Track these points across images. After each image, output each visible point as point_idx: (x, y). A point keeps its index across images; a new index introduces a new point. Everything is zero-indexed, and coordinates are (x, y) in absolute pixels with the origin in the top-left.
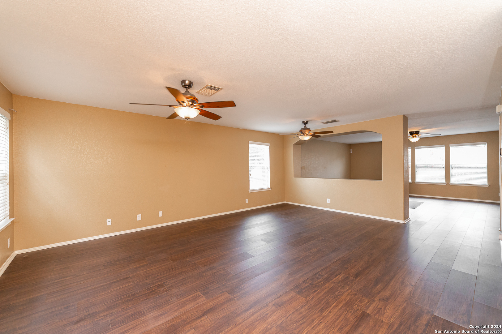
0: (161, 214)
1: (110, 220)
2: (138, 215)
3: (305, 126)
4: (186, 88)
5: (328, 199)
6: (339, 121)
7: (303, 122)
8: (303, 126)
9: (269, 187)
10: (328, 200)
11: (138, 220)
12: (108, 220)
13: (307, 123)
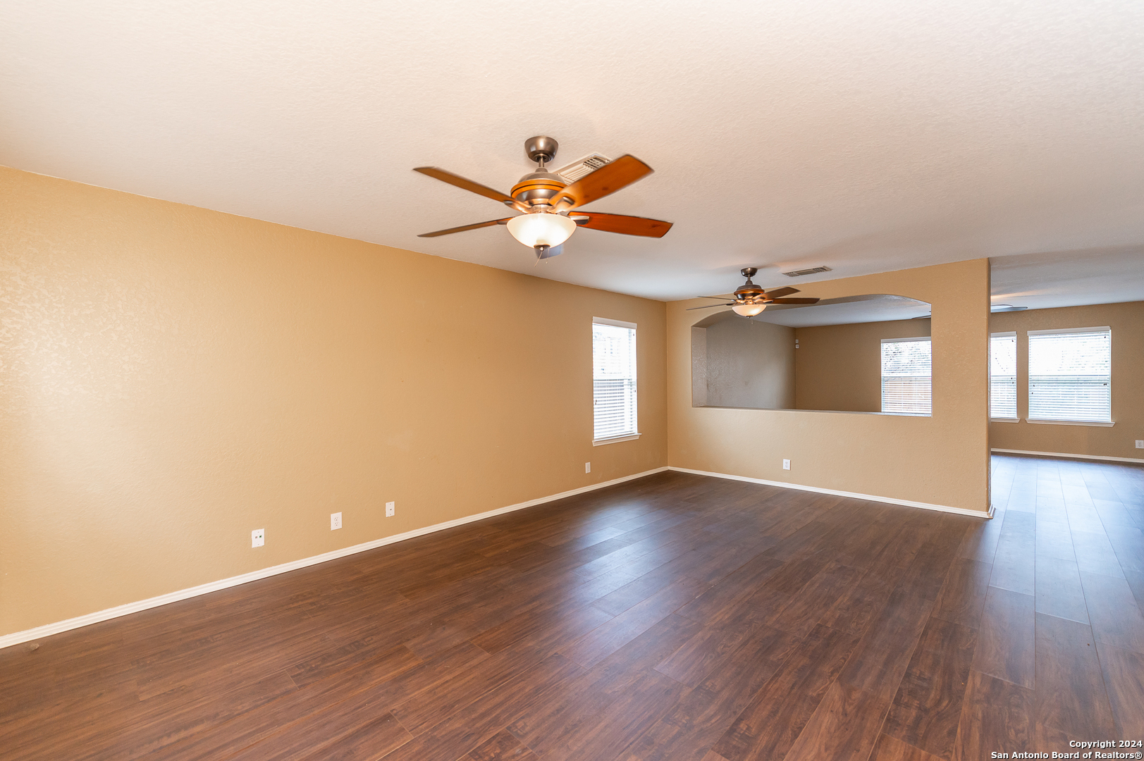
0: (390, 509)
1: (262, 532)
2: (333, 516)
3: (749, 282)
4: (538, 159)
5: (785, 461)
6: (831, 270)
7: (744, 270)
8: (743, 281)
9: (635, 430)
10: (787, 463)
11: (333, 527)
12: (255, 533)
13: (753, 272)
